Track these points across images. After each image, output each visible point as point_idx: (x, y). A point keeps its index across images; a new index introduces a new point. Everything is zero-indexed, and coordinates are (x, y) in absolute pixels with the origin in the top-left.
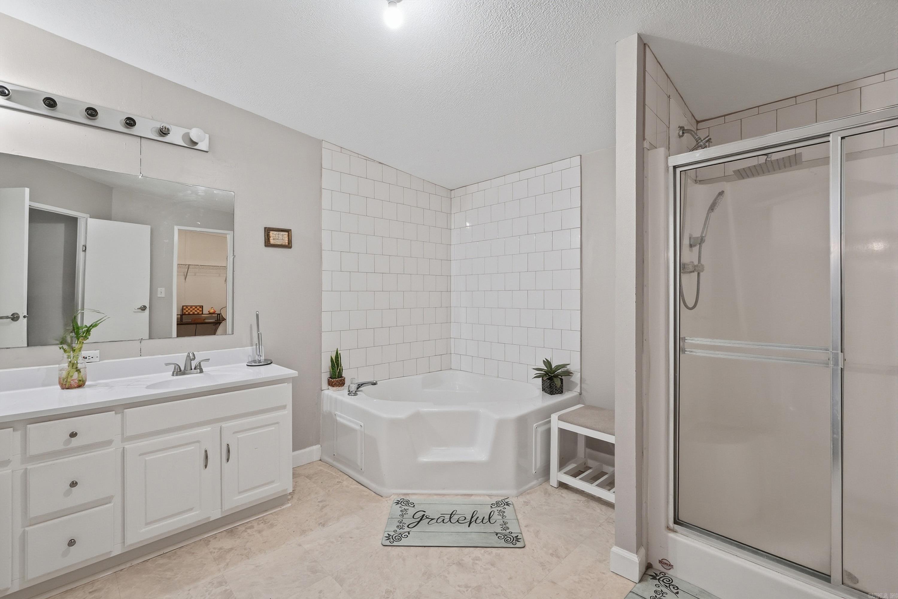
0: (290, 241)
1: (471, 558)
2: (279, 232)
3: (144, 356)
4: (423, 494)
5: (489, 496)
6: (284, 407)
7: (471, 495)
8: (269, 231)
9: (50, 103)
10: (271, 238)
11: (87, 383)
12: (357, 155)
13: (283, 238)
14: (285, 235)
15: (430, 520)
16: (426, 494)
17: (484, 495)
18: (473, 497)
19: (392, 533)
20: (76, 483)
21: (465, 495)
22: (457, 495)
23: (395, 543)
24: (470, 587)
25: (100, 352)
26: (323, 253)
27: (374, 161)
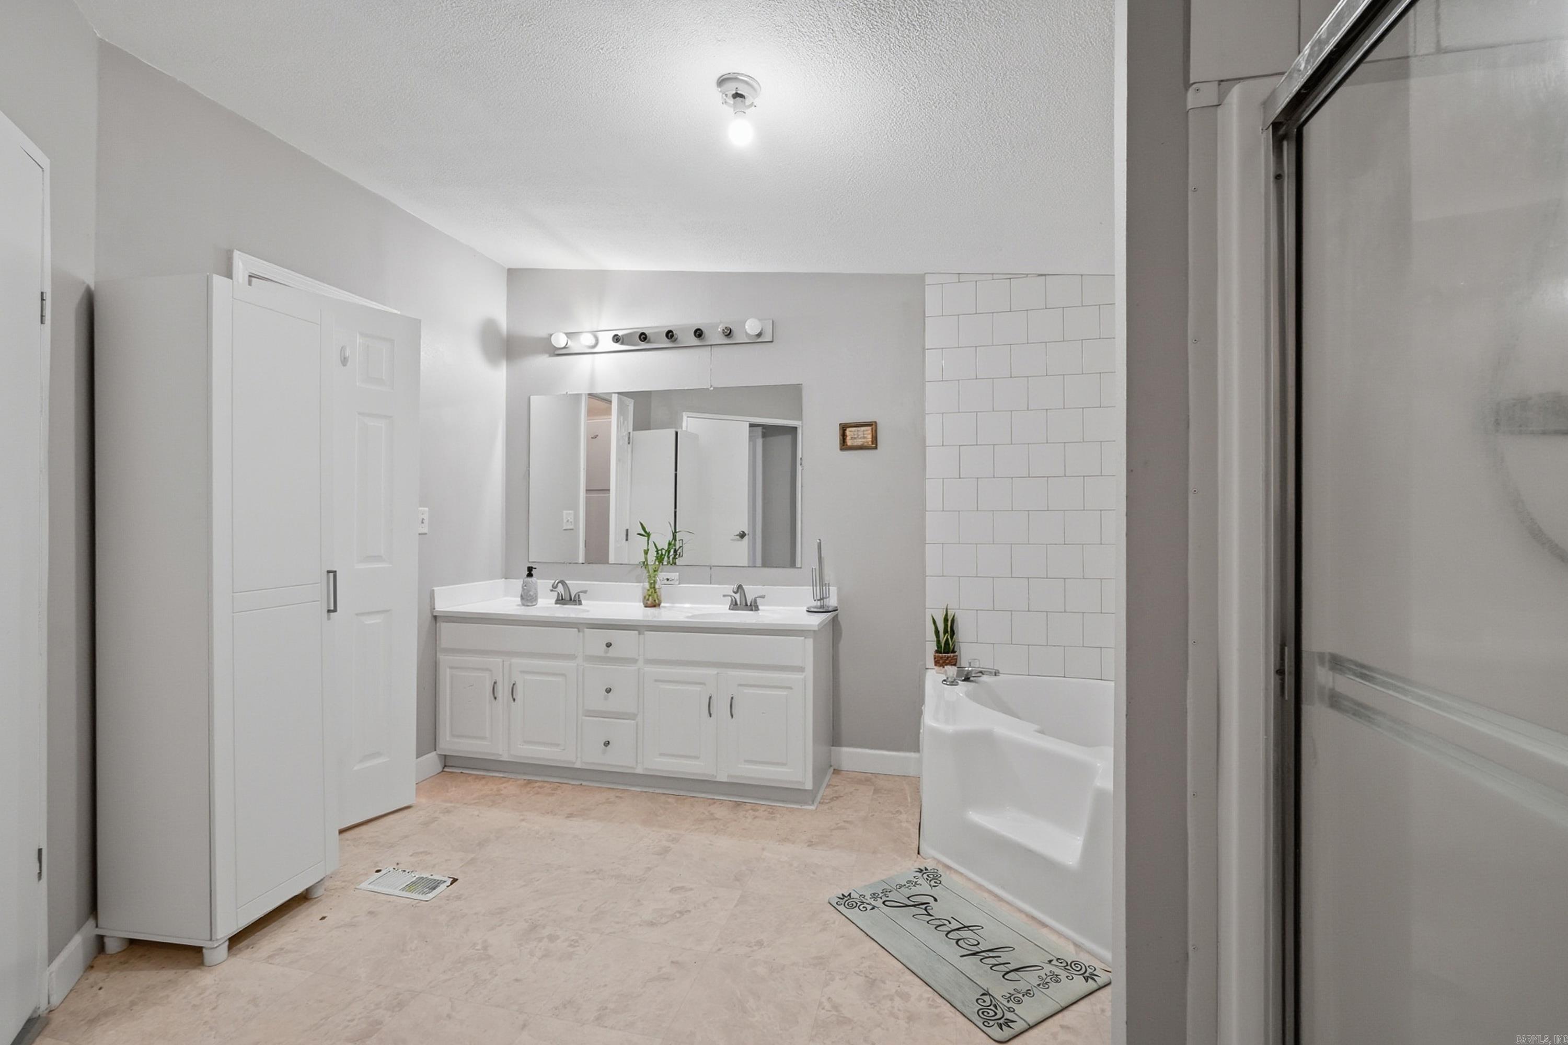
0: (875, 439)
1: (898, 988)
2: (859, 429)
3: (714, 584)
4: (969, 879)
5: (1076, 945)
6: (801, 669)
7: (1044, 925)
8: (845, 428)
9: (643, 337)
10: (848, 438)
11: (662, 605)
12: (990, 277)
13: (865, 435)
14: (867, 430)
15: (926, 913)
16: (974, 882)
17: (1067, 938)
18: (1045, 931)
19: (854, 895)
20: (611, 689)
21: (1033, 918)
22: (1021, 911)
23: (841, 908)
24: (837, 1011)
25: (679, 575)
26: (927, 451)
27: (1025, 276)
